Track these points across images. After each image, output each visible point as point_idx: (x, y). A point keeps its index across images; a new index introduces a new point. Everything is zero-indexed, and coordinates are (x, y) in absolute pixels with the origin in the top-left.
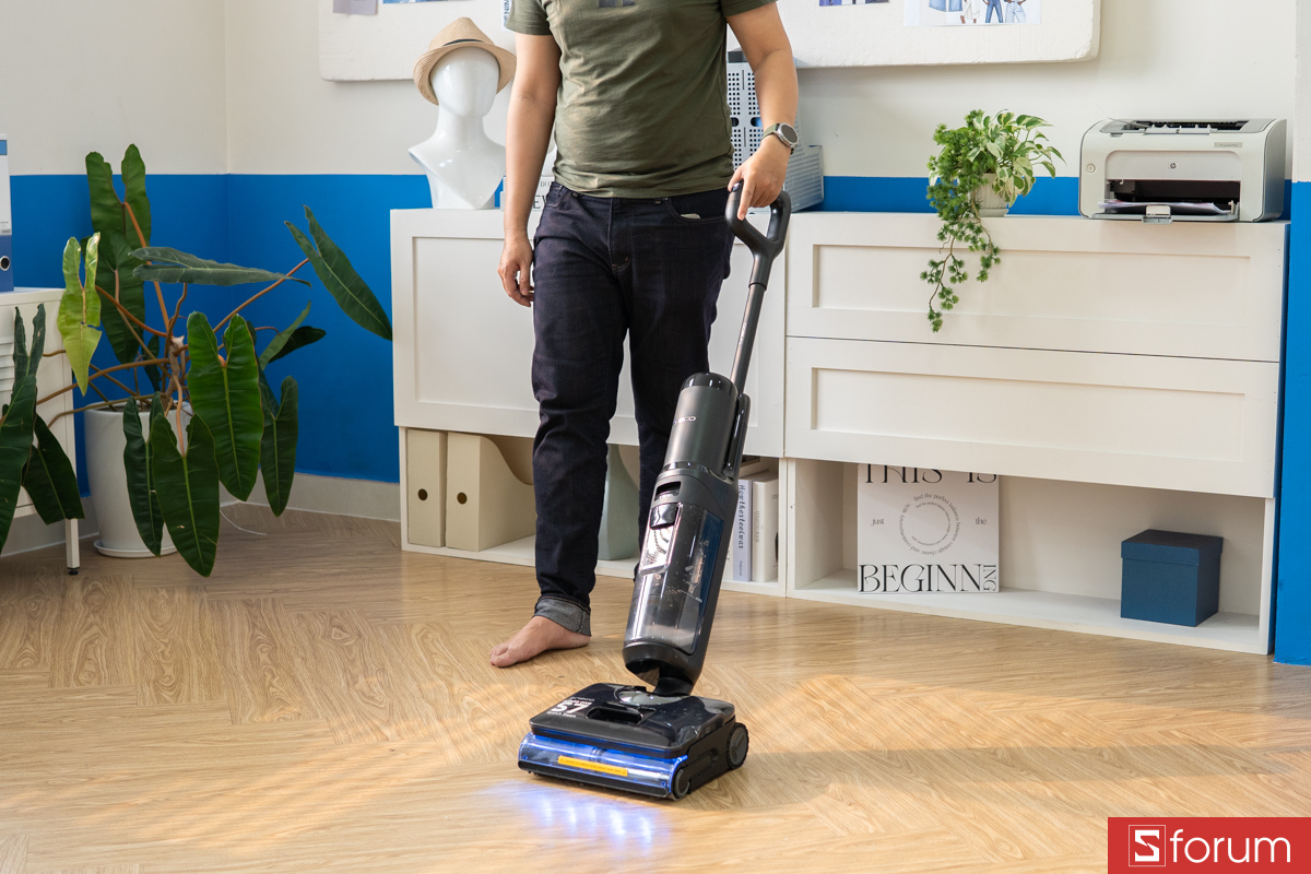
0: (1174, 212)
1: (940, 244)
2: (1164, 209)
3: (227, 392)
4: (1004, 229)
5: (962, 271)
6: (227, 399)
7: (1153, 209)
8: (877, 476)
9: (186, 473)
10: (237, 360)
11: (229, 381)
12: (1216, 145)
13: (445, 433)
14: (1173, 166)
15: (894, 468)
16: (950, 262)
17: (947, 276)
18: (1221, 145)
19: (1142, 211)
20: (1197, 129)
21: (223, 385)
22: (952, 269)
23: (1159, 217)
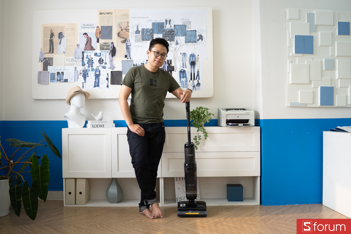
0: (244, 125)
1: (197, 132)
2: (242, 125)
3: (40, 174)
4: (208, 129)
5: (200, 138)
6: (40, 175)
7: (240, 125)
8: (178, 179)
9: (30, 194)
10: (43, 165)
11: (40, 171)
12: (246, 113)
13: (76, 179)
14: (238, 117)
15: (181, 178)
16: (198, 136)
17: (198, 138)
18: (247, 113)
19: (238, 125)
20: (239, 110)
21: (39, 172)
22: (199, 137)
23: (241, 126)
